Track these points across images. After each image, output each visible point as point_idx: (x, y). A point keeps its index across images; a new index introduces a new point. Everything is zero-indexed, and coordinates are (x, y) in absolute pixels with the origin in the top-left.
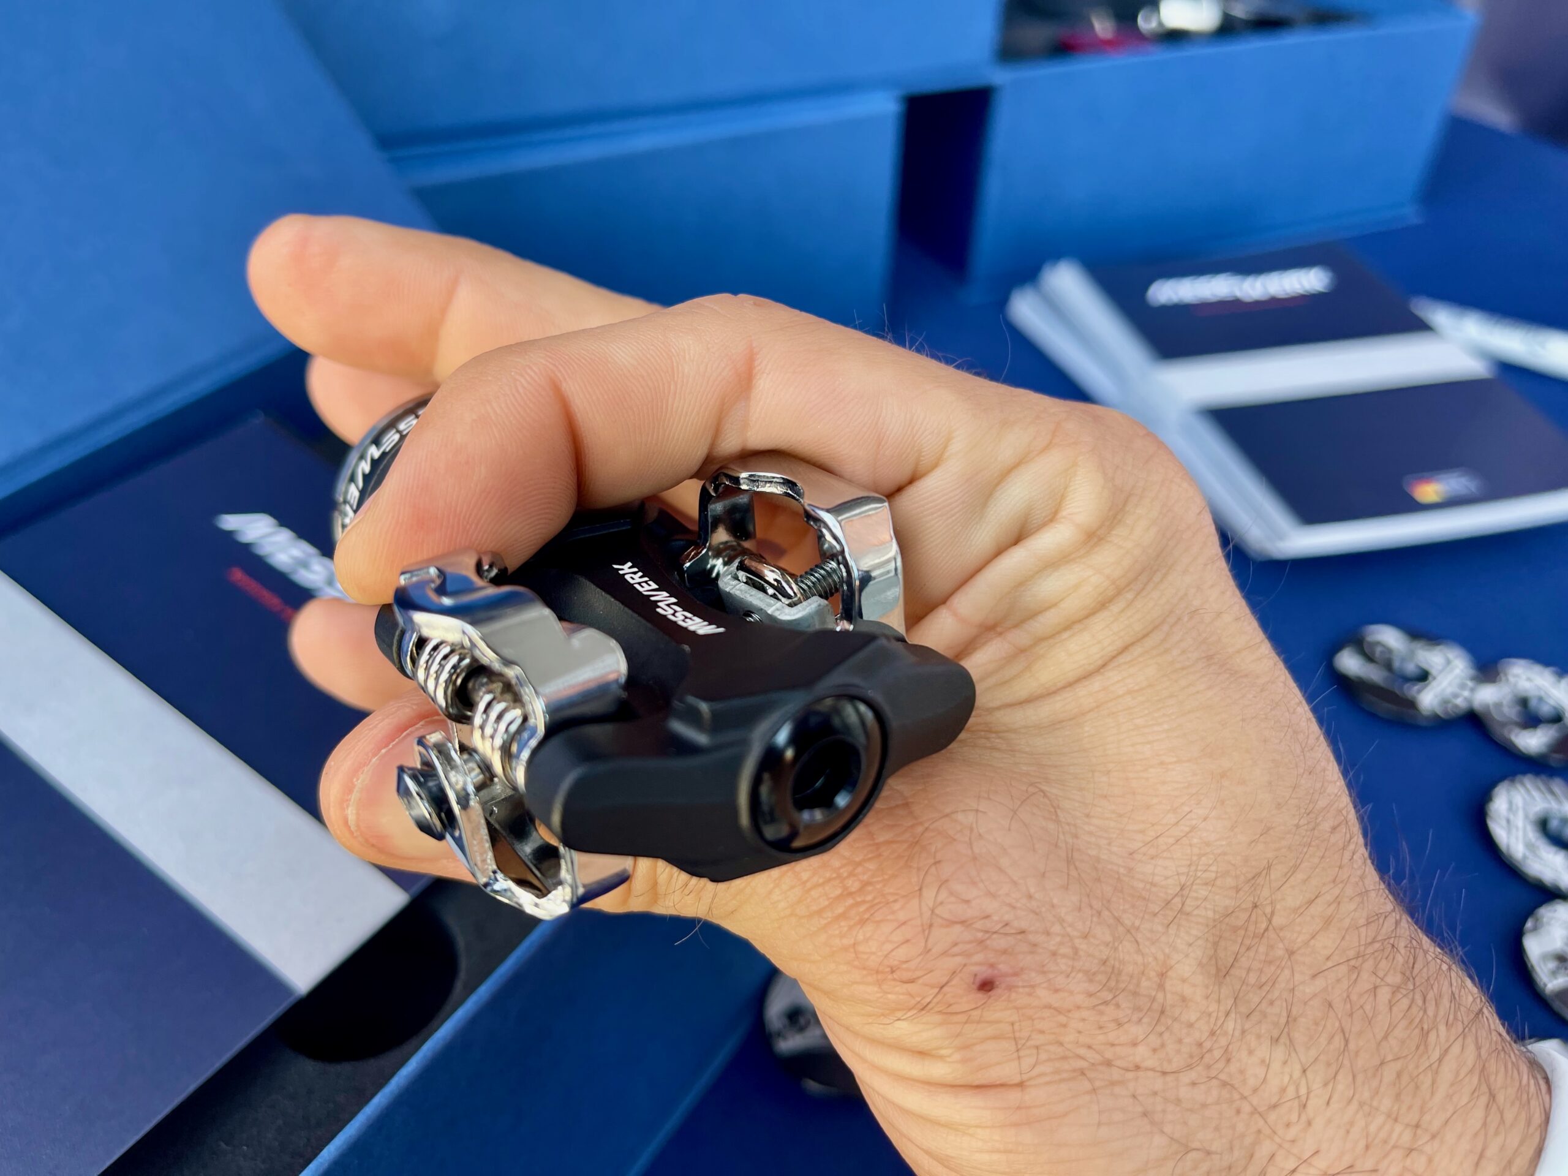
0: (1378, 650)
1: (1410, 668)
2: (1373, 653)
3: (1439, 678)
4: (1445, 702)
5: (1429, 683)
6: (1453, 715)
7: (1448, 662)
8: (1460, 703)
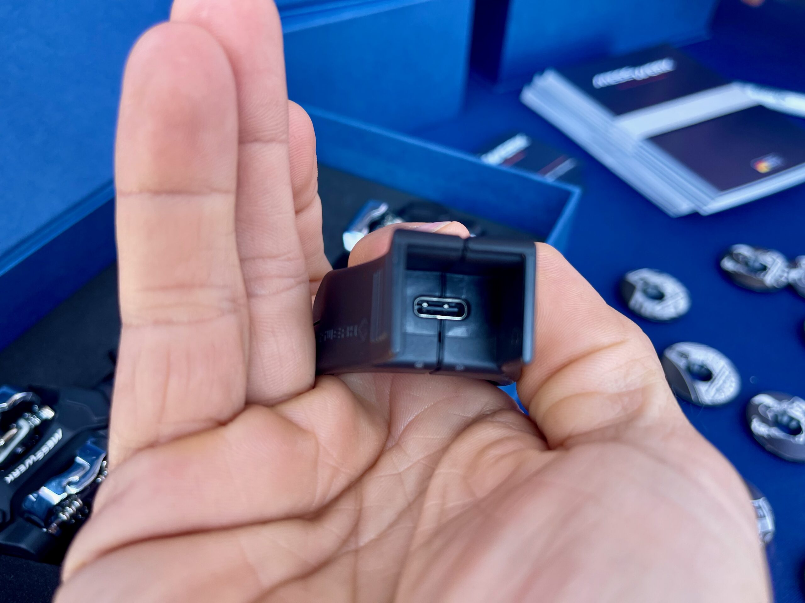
0: (740, 257)
1: (757, 265)
2: (738, 259)
3: (772, 269)
4: (777, 281)
5: (767, 272)
6: (782, 286)
7: (774, 260)
8: (783, 279)
